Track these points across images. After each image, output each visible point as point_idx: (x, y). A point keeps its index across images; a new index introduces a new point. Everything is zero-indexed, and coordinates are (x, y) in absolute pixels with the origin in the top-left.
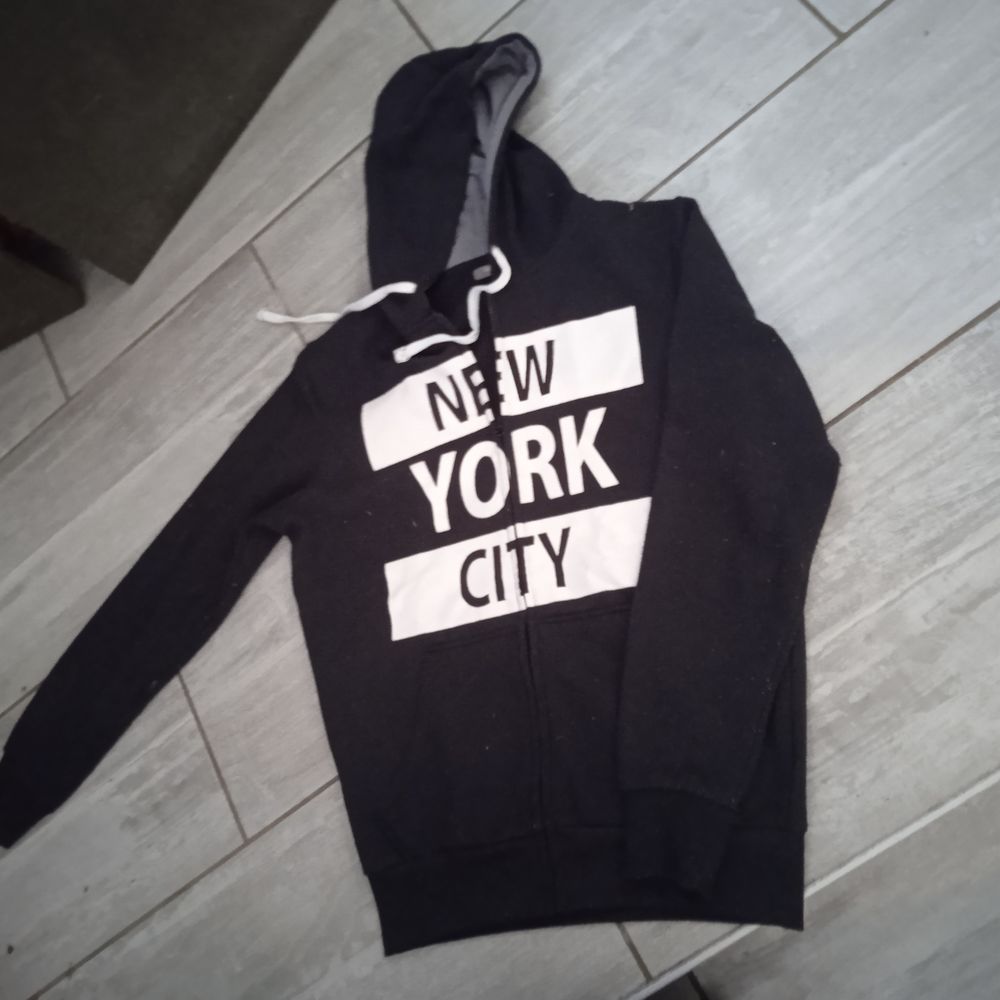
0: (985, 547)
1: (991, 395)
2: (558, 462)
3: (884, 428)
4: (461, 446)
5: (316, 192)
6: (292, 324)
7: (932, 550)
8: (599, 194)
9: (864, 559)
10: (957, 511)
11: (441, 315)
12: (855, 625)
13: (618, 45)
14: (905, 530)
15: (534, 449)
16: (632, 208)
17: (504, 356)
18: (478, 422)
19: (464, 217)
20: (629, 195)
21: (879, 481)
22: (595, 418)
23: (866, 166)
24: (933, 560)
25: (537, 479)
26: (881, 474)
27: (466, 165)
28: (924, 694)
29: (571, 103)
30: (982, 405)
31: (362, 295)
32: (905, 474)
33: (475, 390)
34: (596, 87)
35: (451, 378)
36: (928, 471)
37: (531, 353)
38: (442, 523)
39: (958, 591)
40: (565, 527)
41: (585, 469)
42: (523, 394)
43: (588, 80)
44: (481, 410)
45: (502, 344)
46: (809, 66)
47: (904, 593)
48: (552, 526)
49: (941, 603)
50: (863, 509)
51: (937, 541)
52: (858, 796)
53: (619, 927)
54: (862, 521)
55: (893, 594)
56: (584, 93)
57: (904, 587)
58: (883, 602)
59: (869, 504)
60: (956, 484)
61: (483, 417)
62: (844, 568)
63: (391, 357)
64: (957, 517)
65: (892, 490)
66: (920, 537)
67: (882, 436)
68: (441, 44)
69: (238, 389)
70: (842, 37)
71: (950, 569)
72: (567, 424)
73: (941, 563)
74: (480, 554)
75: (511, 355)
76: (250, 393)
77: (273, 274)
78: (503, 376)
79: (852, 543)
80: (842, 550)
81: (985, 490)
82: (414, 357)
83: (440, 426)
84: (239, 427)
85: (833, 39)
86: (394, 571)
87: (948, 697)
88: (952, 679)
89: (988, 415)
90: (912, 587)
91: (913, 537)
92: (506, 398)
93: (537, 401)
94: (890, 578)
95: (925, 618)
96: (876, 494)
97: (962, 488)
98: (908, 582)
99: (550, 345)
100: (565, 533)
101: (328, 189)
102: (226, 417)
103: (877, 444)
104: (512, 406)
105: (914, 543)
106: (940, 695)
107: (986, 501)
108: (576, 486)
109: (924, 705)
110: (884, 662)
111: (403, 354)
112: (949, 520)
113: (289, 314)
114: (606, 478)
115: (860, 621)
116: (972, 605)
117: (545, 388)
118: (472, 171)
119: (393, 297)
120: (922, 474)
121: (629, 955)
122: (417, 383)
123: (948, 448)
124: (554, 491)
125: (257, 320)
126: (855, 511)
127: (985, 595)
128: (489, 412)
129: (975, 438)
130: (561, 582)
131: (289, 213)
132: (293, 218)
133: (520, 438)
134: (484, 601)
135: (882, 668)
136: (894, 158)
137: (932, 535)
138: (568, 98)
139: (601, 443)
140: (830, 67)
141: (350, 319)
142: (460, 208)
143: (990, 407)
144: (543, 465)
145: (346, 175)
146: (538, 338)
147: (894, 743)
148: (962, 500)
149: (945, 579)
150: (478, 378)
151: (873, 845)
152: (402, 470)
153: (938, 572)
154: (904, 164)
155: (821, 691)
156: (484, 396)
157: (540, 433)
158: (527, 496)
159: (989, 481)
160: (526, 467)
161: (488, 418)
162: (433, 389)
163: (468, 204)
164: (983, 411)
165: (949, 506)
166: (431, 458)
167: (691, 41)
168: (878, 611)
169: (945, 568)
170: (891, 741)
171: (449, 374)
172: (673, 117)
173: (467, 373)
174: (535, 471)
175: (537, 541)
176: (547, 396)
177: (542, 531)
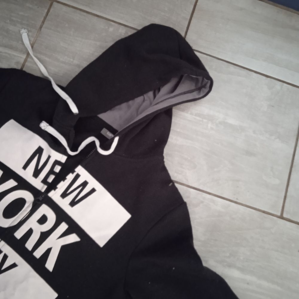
2: (44, 236)
4: (23, 184)
13: (231, 121)
15: (43, 220)
17: (75, 174)
20: (174, 174)
22: (73, 238)
23: (239, 269)
25: (30, 232)
27: (146, 92)
29: (198, 118)
33: (51, 172)
35: (49, 157)
37: (85, 184)
40: (17, 263)
41: (49, 251)
42: (64, 195)
43: (211, 118)
44: (44, 181)
45: (80, 169)
46: (264, 212)
56: (205, 120)
61: (42, 185)
63: (41, 122)
70: (281, 217)
72: (64, 227)
75: (78, 176)
77: (46, 23)
78: (66, 181)
83: (25, 167)
85: (279, 214)
92: (57, 190)
93: (64, 204)
99: (93, 190)
100: (14, 265)
101: (101, 25)
104: (55, 195)
108: (38, 254)
111: (45, 126)
114: (50, 265)
117: (73, 203)
118: (145, 96)
124: (29, 245)
125: (20, 31)
128: (46, 187)
131: (78, 11)
133: (44, 210)
136: (248, 277)
138: (199, 115)
139: (64, 249)
140: (269, 221)
142: (127, 100)
144: (38, 230)
145: (111, 29)
146: (93, 183)
150: (58, 169)
154: (248, 284)
156: (51, 179)
157: (52, 217)
158: (19, 234)
160: (32, 223)
162: (39, 151)
163: (131, 102)
167: (249, 153)
171: (51, 155)
172: (216, 170)
173: (57, 162)
174: (33, 228)
175: (2, 255)
176: (70, 207)
177: (7, 254)
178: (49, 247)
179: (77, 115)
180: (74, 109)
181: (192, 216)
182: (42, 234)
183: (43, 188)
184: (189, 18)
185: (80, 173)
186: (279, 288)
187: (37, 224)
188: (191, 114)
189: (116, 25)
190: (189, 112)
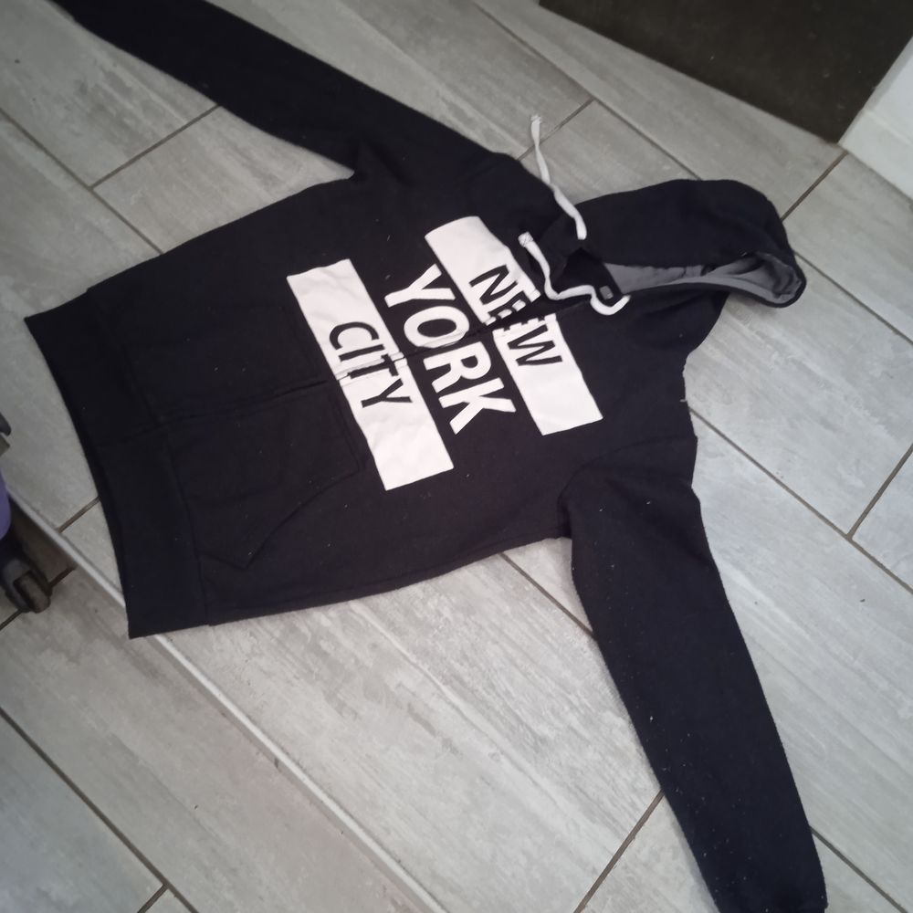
0: (466, 719)
1: (585, 701)
2: (463, 384)
3: (543, 627)
4: (460, 302)
5: (647, 146)
6: (534, 146)
7: (454, 680)
8: (687, 374)
9: (436, 631)
10: (489, 694)
11: (565, 266)
12: (382, 634)
14: (466, 657)
15: (471, 362)
16: (682, 401)
17: (542, 323)
18: (483, 313)
19: (649, 270)
20: (693, 397)
21: (501, 631)
22: (506, 405)
23: (749, 575)
24: (446, 683)
25: (445, 369)
26: (506, 631)
27: (694, 264)
28: (338, 695)
29: (759, 338)
30: (577, 696)
31: (570, 198)
32: (510, 650)
33: (509, 305)
34: (775, 356)
35: (515, 284)
36: (516, 666)
37: (549, 345)
38: (393, 299)
39: (426, 705)
40: (411, 398)
41: (462, 406)
42: (514, 345)
43: (780, 348)
44: (493, 313)
45: (551, 320)
46: (821, 517)
47: (416, 666)
48: (410, 387)
49: (414, 694)
50: (476, 623)
51: (462, 682)
52: (246, 661)
53: (96, 499)
54: (466, 624)
55: (413, 659)
56: (768, 346)
57: (420, 665)
58: (404, 651)
59: (481, 627)
60: (511, 689)
61: (488, 316)
62: (426, 618)
63: (523, 232)
64: (484, 693)
65: (496, 643)
66: (462, 670)
67: (536, 626)
68: (789, 225)
69: (469, 111)
70: (849, 537)
71: (442, 696)
72: (497, 384)
73: (444, 689)
74: (375, 335)
75: (543, 329)
76: (468, 121)
78: (525, 325)
79: (447, 619)
80: (439, 614)
81: (509, 710)
82: (525, 251)
83: (473, 283)
84: (437, 116)
85: (846, 531)
86: (345, 267)
87: (341, 713)
88: (356, 714)
89: (570, 702)
90: (421, 671)
91: (462, 664)
93: (510, 357)
94: (425, 653)
95: (399, 685)
96: (489, 631)
97: (507, 693)
98: (425, 668)
99: (558, 359)
100: (407, 400)
102: (444, 105)
103: (528, 623)
104: (502, 338)
105: (457, 666)
106: (341, 708)
107: (502, 713)
108: (446, 401)
109: (330, 697)
110: (357, 661)
111: (526, 240)
112: (480, 688)
113: (541, 143)
114: (458, 424)
115: (386, 638)
116: (417, 718)
117: (522, 361)
118: (688, 269)
119: (572, 222)
120: (512, 662)
121: (76, 511)
122: (504, 257)
123: (537, 676)
124: (439, 384)
125: (530, 117)
126: (473, 618)
127: (427, 725)
128: (493, 320)
129: (549, 696)
130: (366, 403)
132: (622, 131)
133: (477, 349)
134: (337, 345)
135: (353, 661)
136: (760, 595)
137: (466, 679)
138: (763, 336)
139: (485, 414)
140: (824, 533)
141: (548, 193)
142: (657, 265)
143: (576, 702)
144: (458, 371)
145: (666, 168)
146: (562, 348)
147: (295, 681)
148: (499, 695)
149: (433, 694)
150: (519, 305)
151: (209, 679)
152: (430, 258)
153: (438, 688)
154: (756, 603)
155: (324, 619)
156: (505, 314)
157: (484, 365)
158: (431, 363)
159: (517, 711)
160: (455, 358)
161: (487, 320)
162: (502, 271)
163: (661, 270)
164: (572, 697)
165: (492, 686)
166: (445, 281)
167: (825, 423)
168: (397, 649)
169: (443, 693)
170: (297, 678)
171: (519, 281)
172: (762, 421)
173: (521, 296)
174: (452, 366)
175: (395, 379)
176: (516, 364)
177: (404, 380)
178: (466, 400)
179: (581, 241)
180: (582, 232)
181: (698, 466)
182: (462, 379)
183: (488, 320)
184: (795, 201)
185: (548, 326)
186: (807, 637)
187: (461, 364)
188: (751, 328)
189: (676, 165)
190: (748, 325)
